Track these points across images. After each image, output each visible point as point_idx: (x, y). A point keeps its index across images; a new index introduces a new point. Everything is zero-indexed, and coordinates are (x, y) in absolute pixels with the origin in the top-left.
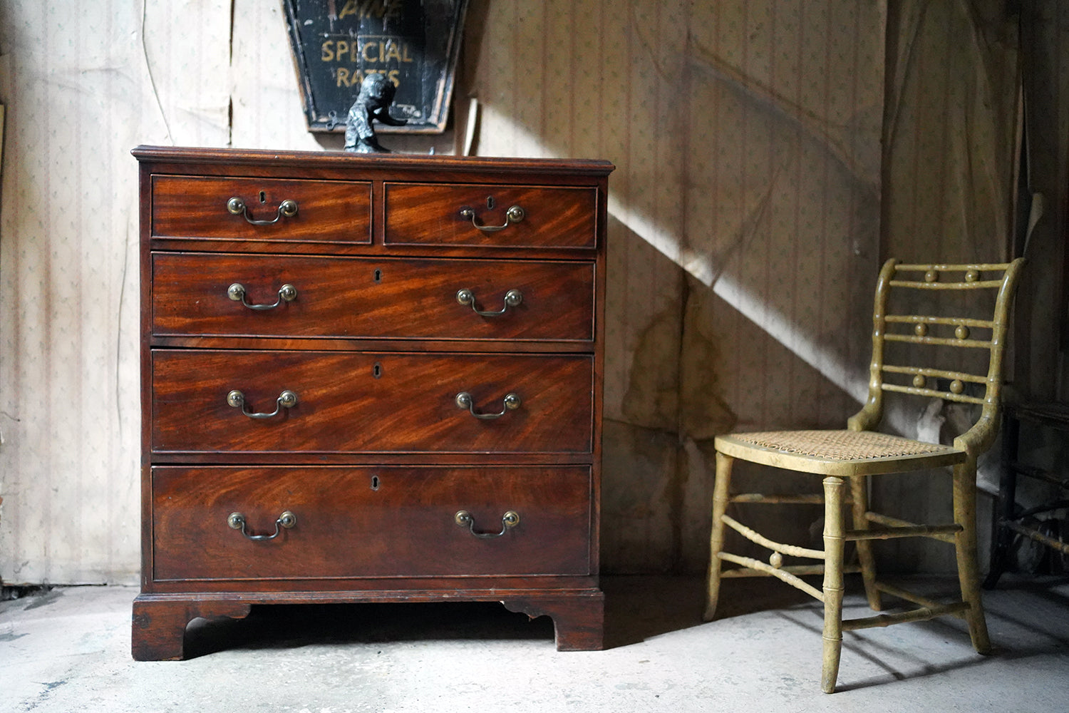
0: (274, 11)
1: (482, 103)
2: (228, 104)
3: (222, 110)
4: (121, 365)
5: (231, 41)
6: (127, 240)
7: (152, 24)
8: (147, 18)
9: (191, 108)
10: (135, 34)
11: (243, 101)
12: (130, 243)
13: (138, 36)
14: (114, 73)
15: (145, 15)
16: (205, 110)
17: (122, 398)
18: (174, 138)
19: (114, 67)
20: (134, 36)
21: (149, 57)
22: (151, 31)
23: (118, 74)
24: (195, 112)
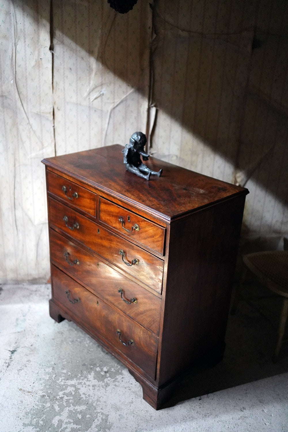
0: (71, 69)
1: (158, 109)
2: (52, 111)
3: (50, 113)
4: (16, 211)
5: (53, 83)
6: (15, 165)
7: (19, 76)
8: (17, 72)
9: (37, 112)
10: (12, 81)
11: (59, 108)
12: (16, 166)
13: (13, 82)
14: (4, 97)
15: (16, 72)
16: (43, 113)
17: (18, 223)
18: (31, 124)
19: (4, 95)
20: (12, 82)
21: (19, 90)
22: (19, 79)
23: (6, 97)
24: (39, 113)
